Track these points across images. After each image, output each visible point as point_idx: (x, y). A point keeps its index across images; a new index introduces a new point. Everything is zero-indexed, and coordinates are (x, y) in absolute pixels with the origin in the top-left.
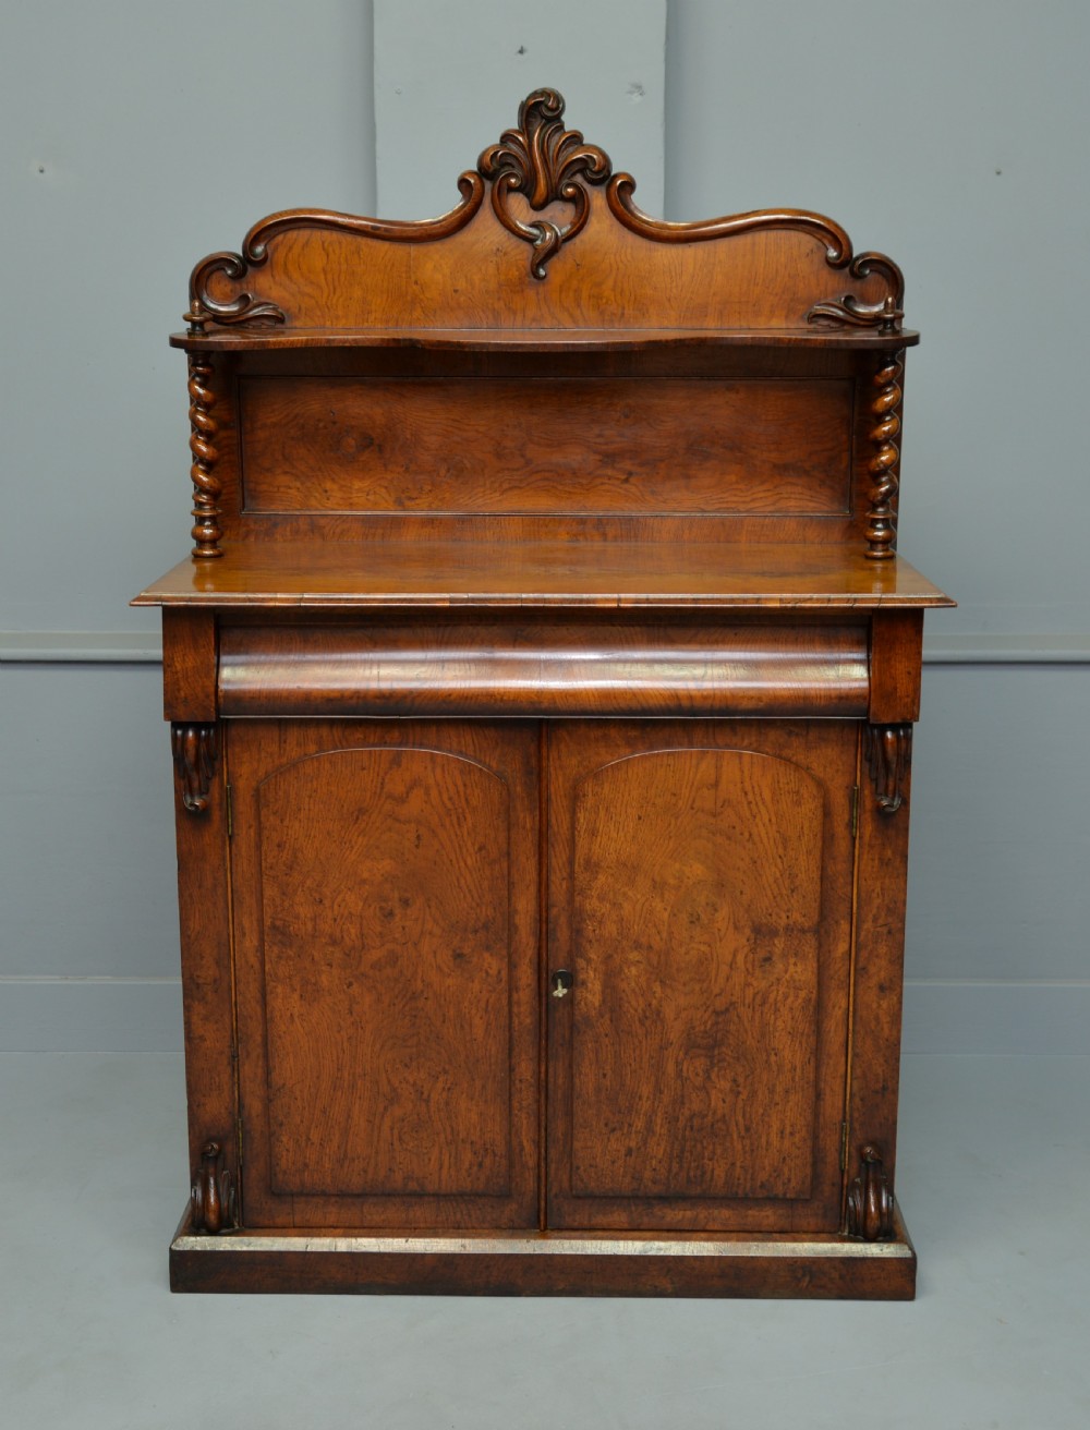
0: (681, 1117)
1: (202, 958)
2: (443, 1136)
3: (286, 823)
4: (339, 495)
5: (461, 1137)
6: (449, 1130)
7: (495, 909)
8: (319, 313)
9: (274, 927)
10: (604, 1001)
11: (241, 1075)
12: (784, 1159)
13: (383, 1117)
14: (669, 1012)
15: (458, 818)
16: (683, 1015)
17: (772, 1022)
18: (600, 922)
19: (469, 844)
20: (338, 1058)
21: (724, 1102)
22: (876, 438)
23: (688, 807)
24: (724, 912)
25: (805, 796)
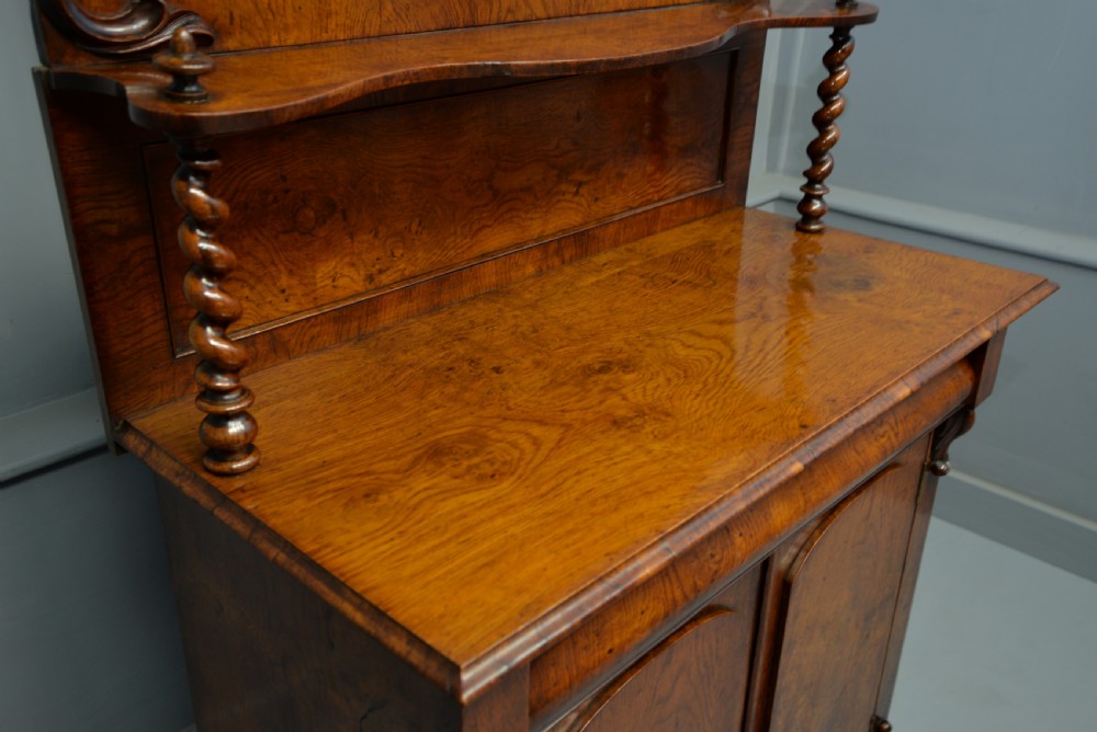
4: (300, 290)
15: (709, 678)
19: (713, 697)
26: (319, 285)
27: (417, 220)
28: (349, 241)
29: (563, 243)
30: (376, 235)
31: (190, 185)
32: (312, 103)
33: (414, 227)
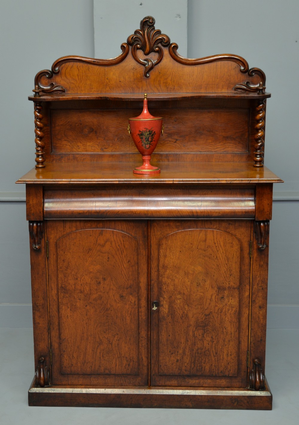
0: (194, 349)
1: (39, 297)
2: (116, 355)
3: (66, 253)
4: (83, 147)
5: (122, 356)
6: (119, 353)
7: (133, 281)
8: (76, 89)
9: (62, 287)
10: (169, 311)
11: (51, 335)
12: (228, 363)
13: (97, 349)
14: (190, 315)
15: (121, 252)
16: (195, 316)
17: (224, 318)
18: (168, 286)
19: (125, 260)
20: (83, 330)
21: (208, 344)
22: (257, 128)
23: (196, 247)
24: (208, 283)
25: (235, 244)
28: (96, 139)
29: (168, 155)
30: (104, 139)
33: (116, 140)
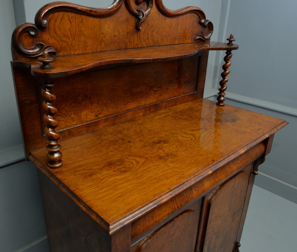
4: (77, 119)
14: (217, 244)
15: (186, 230)
16: (219, 242)
17: (232, 232)
19: (187, 235)
24: (229, 215)
26: (82, 118)
27: (110, 100)
28: (91, 105)
29: (151, 107)
30: (98, 104)
31: (46, 91)
32: (79, 70)
33: (109, 102)
